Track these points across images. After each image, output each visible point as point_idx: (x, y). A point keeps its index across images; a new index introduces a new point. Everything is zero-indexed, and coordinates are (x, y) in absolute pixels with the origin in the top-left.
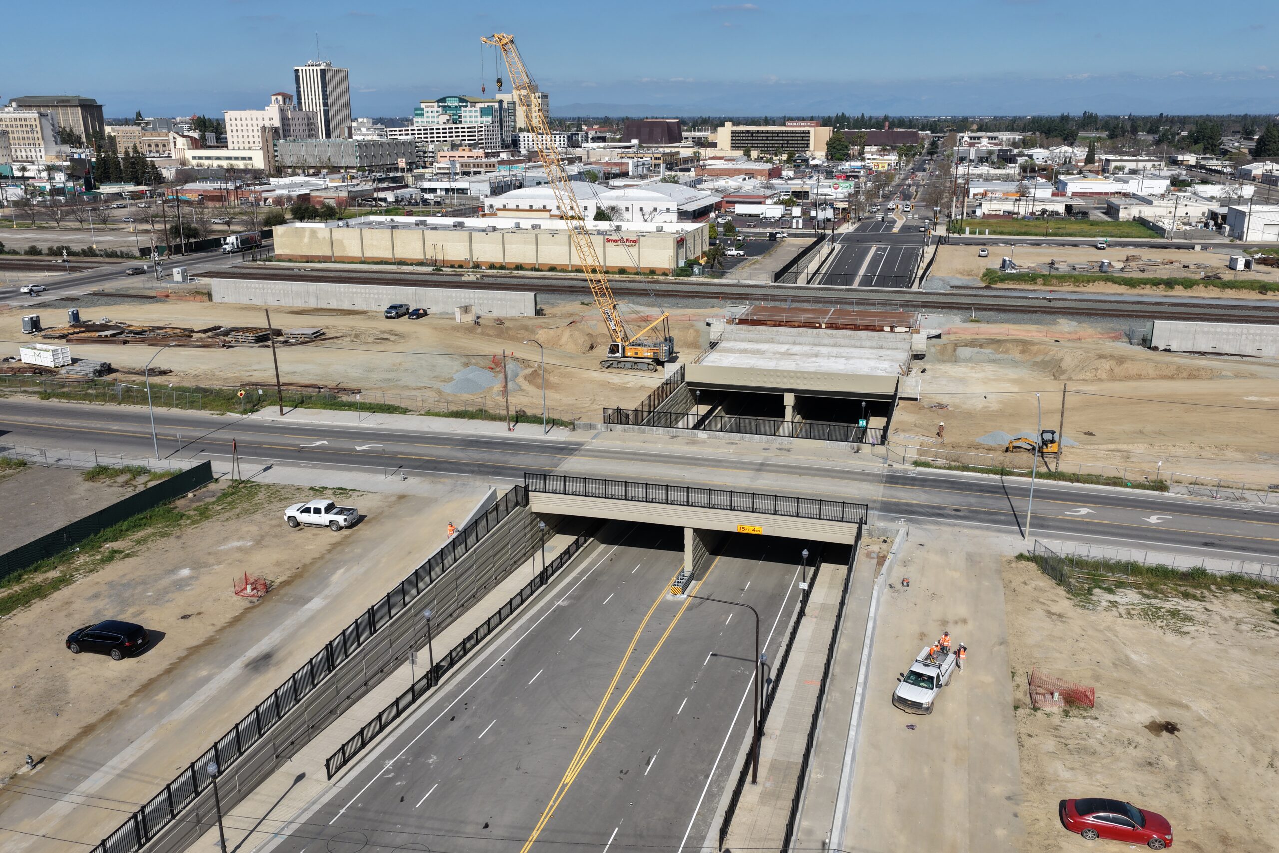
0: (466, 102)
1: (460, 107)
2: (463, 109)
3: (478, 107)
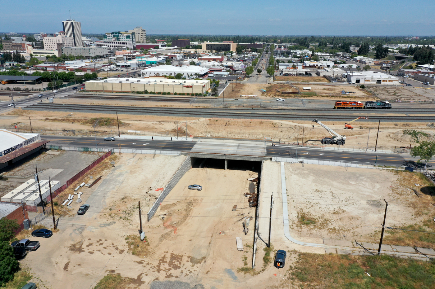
2: (120, 36)
3: (125, 35)
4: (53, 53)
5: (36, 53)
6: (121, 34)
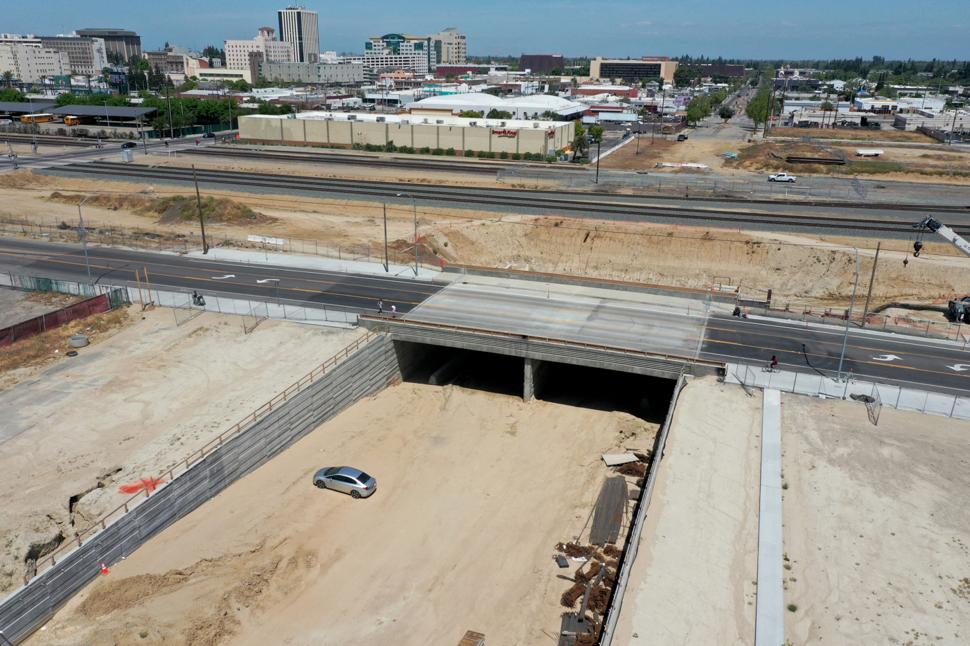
1: (399, 42)
2: (401, 44)
3: (413, 42)
4: (241, 76)
5: (206, 75)
6: (404, 38)
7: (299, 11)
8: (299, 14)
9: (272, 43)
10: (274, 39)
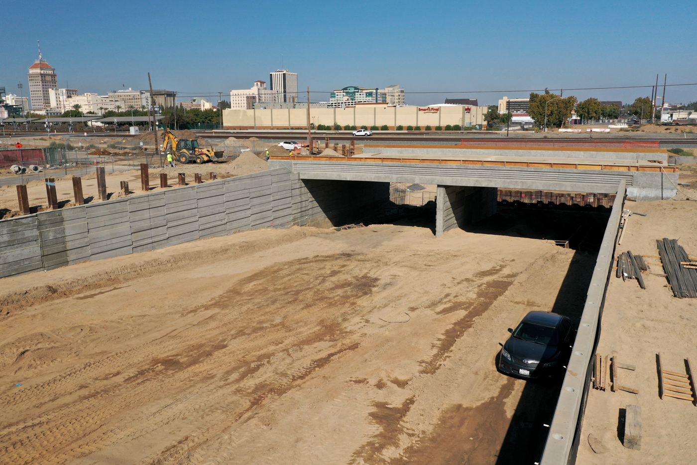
0: (358, 89)
1: (355, 92)
7: (284, 72)
8: (284, 75)
9: (263, 92)
10: (265, 89)
